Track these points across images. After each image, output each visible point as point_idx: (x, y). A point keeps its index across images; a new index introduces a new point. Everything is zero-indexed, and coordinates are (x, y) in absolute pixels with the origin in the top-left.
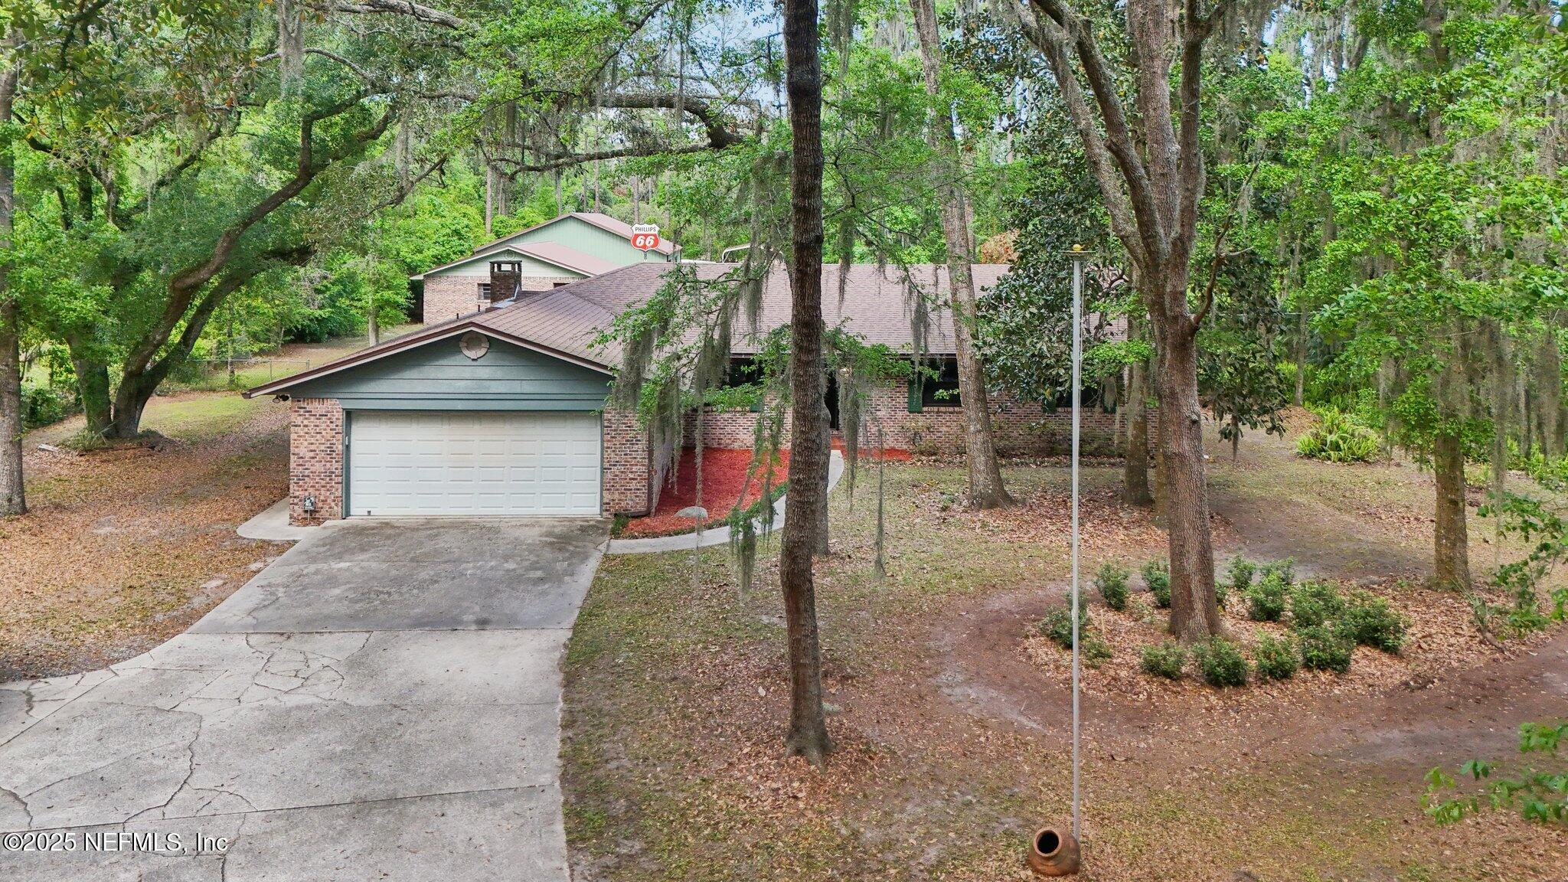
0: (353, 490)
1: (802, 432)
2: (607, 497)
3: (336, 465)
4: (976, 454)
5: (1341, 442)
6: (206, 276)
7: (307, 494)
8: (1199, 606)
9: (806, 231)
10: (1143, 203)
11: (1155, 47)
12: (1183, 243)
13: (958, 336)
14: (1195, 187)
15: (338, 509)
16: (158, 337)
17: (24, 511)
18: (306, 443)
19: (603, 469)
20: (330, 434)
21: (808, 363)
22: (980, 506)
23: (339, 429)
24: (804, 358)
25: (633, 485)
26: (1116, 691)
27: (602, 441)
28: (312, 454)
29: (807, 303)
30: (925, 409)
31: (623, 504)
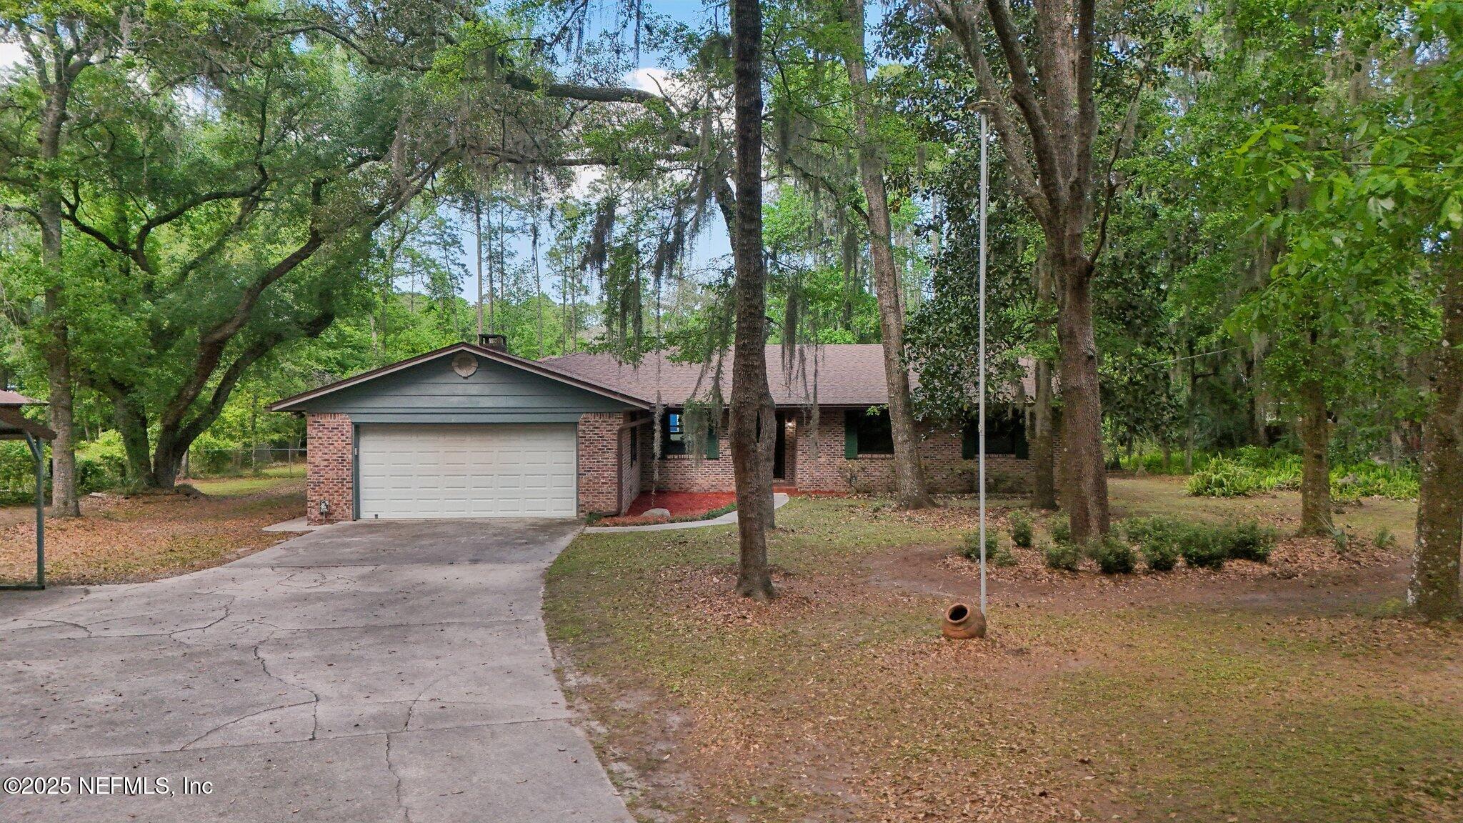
0: (362, 497)
1: (747, 299)
2: (583, 499)
3: (346, 473)
4: (903, 461)
5: (1224, 480)
6: (232, 331)
7: (322, 498)
8: (1094, 523)
9: (747, 96)
10: (1045, 152)
11: (1055, 19)
12: (1079, 186)
13: (887, 357)
14: (1090, 131)
15: (349, 512)
16: (191, 393)
17: (78, 514)
18: (320, 453)
19: (579, 475)
20: (339, 445)
21: (750, 232)
22: (907, 507)
23: (349, 441)
24: (747, 226)
25: (605, 487)
26: (1021, 578)
27: (578, 451)
28: (326, 463)
29: (749, 170)
30: (861, 456)
31: (597, 506)
